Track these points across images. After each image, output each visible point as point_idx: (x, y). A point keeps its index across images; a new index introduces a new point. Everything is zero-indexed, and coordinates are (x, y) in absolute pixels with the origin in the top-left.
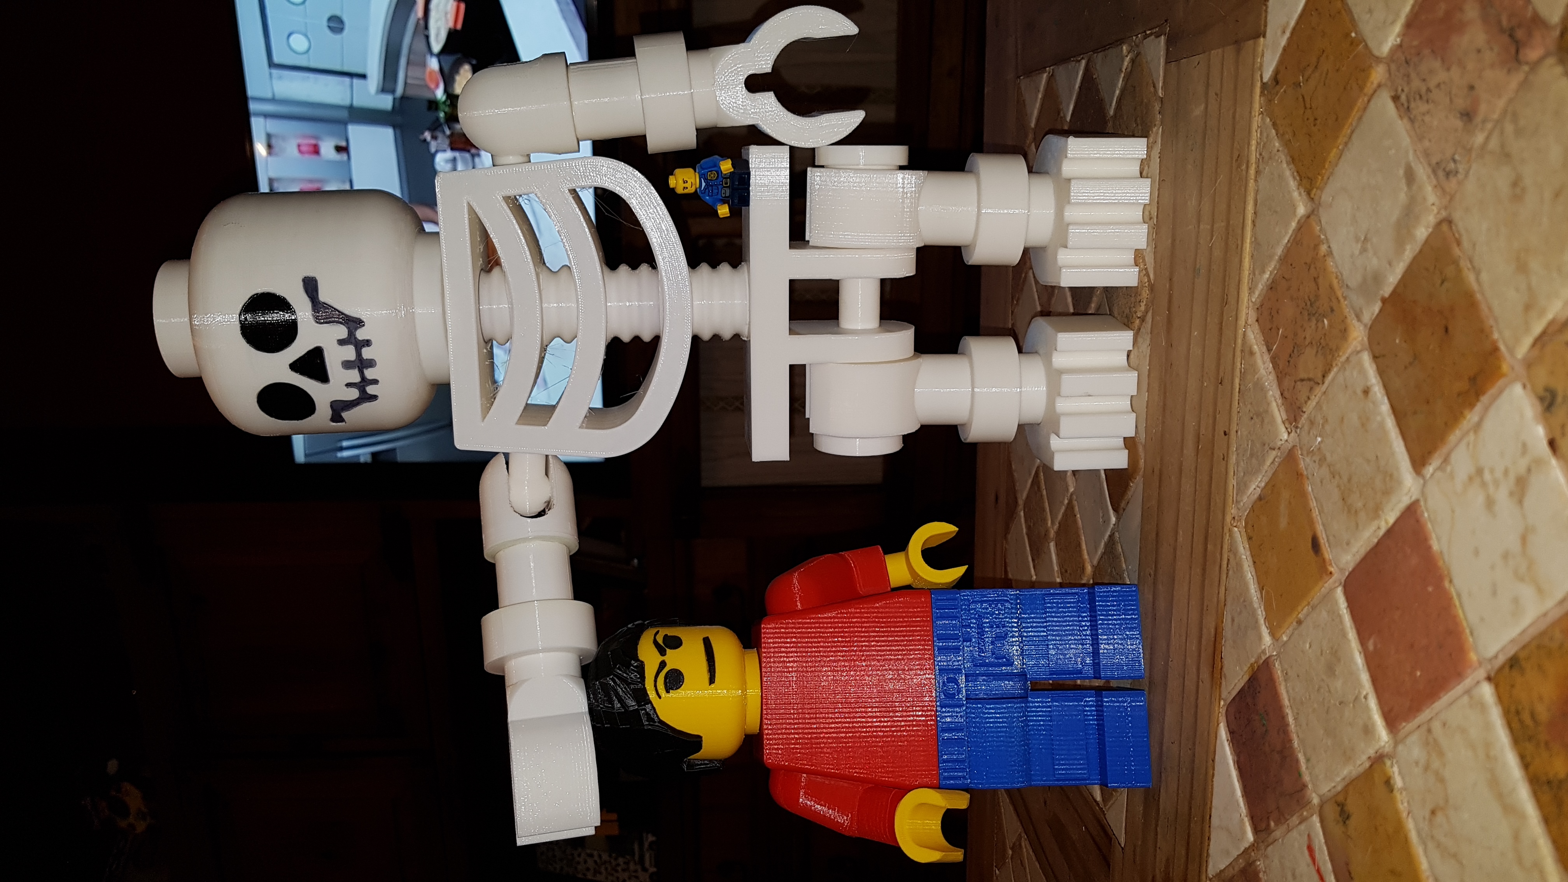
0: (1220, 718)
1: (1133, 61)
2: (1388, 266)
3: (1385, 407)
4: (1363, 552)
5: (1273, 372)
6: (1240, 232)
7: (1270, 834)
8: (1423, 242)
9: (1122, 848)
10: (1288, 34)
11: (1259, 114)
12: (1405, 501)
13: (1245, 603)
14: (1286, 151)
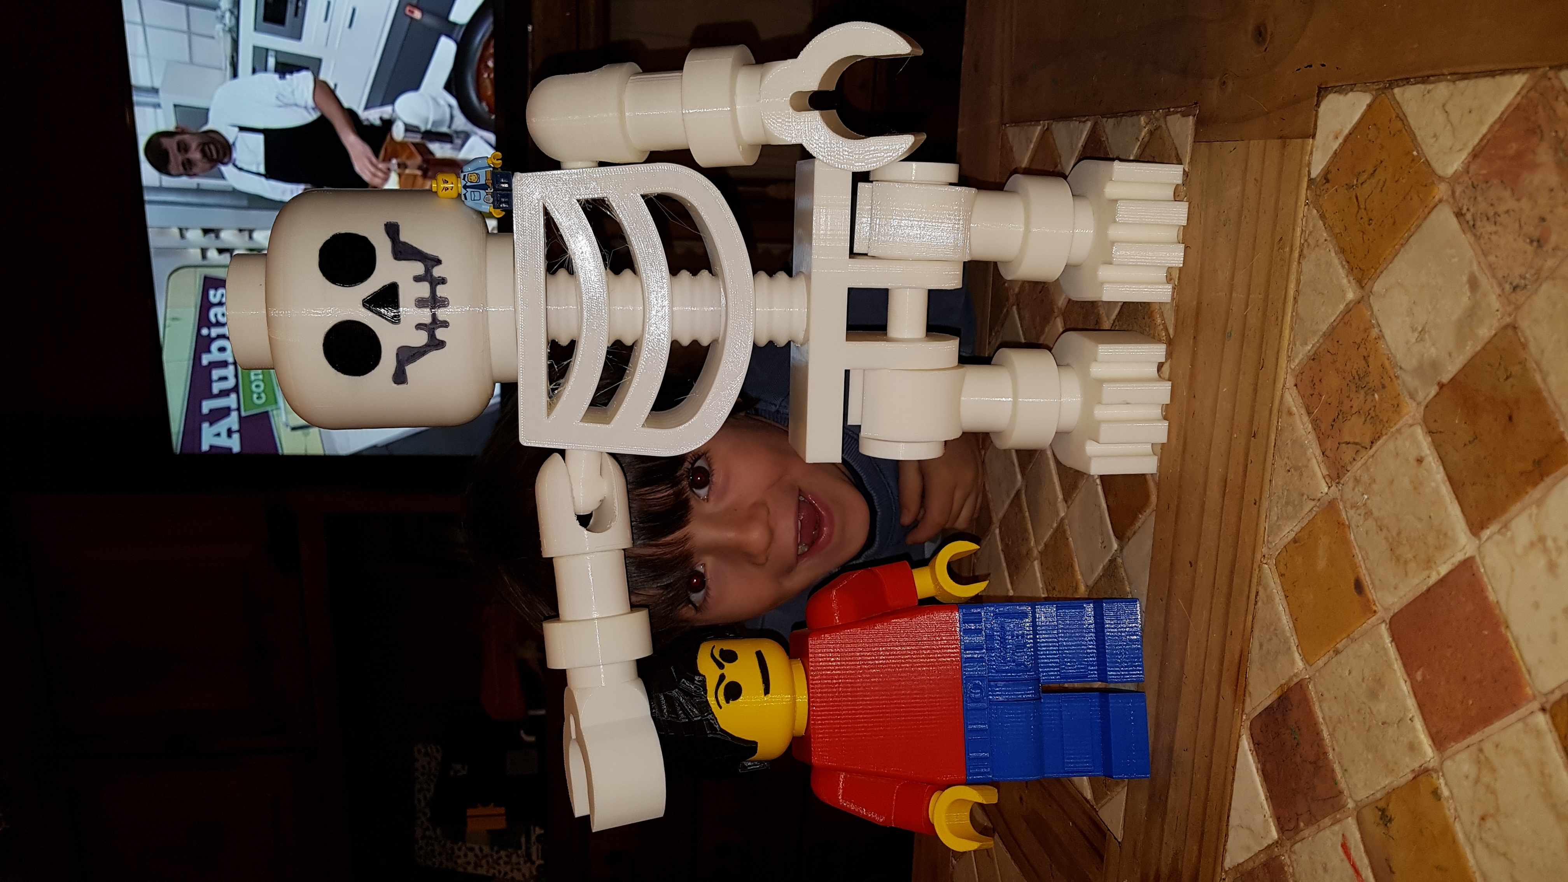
0: (1242, 730)
1: (1151, 133)
2: (1448, 358)
3: (1439, 475)
4: (1411, 597)
5: (1313, 432)
6: (1280, 305)
7: (1298, 833)
8: (1486, 340)
9: (1119, 843)
10: (1340, 140)
11: (1305, 205)
12: (1460, 557)
13: (1276, 632)
14: (1335, 242)
